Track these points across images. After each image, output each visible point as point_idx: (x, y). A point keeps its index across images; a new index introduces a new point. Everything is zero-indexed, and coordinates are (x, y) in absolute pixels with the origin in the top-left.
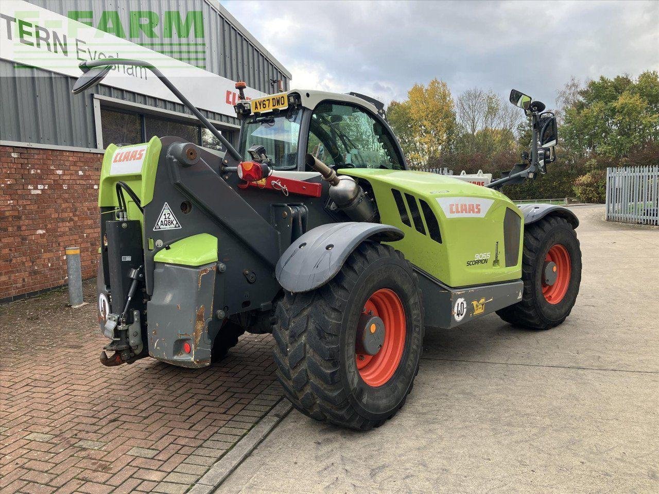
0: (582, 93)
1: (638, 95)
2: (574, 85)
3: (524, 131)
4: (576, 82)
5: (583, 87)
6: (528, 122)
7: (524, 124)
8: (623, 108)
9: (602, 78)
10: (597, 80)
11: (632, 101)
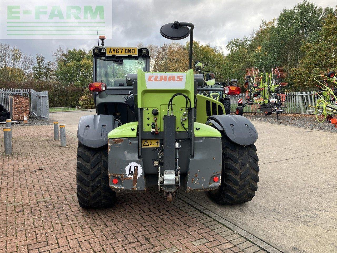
0: (65, 55)
1: (91, 60)
2: (61, 50)
3: (37, 71)
4: (62, 49)
5: (65, 52)
6: (38, 66)
7: (36, 67)
8: (84, 65)
9: (74, 50)
10: (72, 50)
11: (88, 62)
